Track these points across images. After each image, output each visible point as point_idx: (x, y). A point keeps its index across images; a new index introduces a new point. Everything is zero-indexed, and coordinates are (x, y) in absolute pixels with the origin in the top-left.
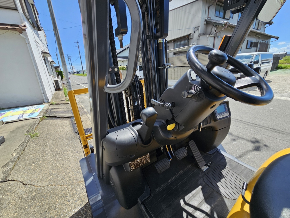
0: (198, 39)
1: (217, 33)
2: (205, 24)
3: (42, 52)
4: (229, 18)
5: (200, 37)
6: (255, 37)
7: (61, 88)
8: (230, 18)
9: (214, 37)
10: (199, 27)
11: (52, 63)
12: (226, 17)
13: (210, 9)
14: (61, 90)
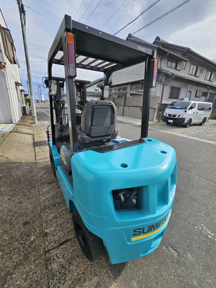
1: (166, 81)
3: (15, 82)
4: (180, 69)
6: (205, 88)
7: (27, 113)
8: (182, 70)
9: (164, 84)
11: (22, 91)
12: (177, 68)
13: (162, 61)
14: (27, 115)
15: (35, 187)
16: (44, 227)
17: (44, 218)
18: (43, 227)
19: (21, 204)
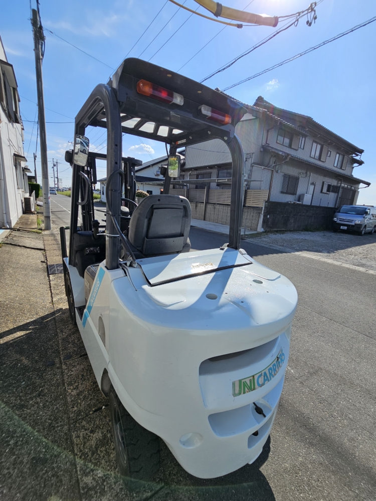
0: (251, 171)
1: (276, 166)
2: (261, 151)
3: (15, 154)
5: (253, 167)
6: (335, 179)
7: (33, 210)
8: (299, 149)
9: (272, 170)
10: (253, 153)
13: (269, 133)
15: (53, 364)
16: (78, 469)
17: (77, 445)
18: (76, 471)
19: (23, 411)
